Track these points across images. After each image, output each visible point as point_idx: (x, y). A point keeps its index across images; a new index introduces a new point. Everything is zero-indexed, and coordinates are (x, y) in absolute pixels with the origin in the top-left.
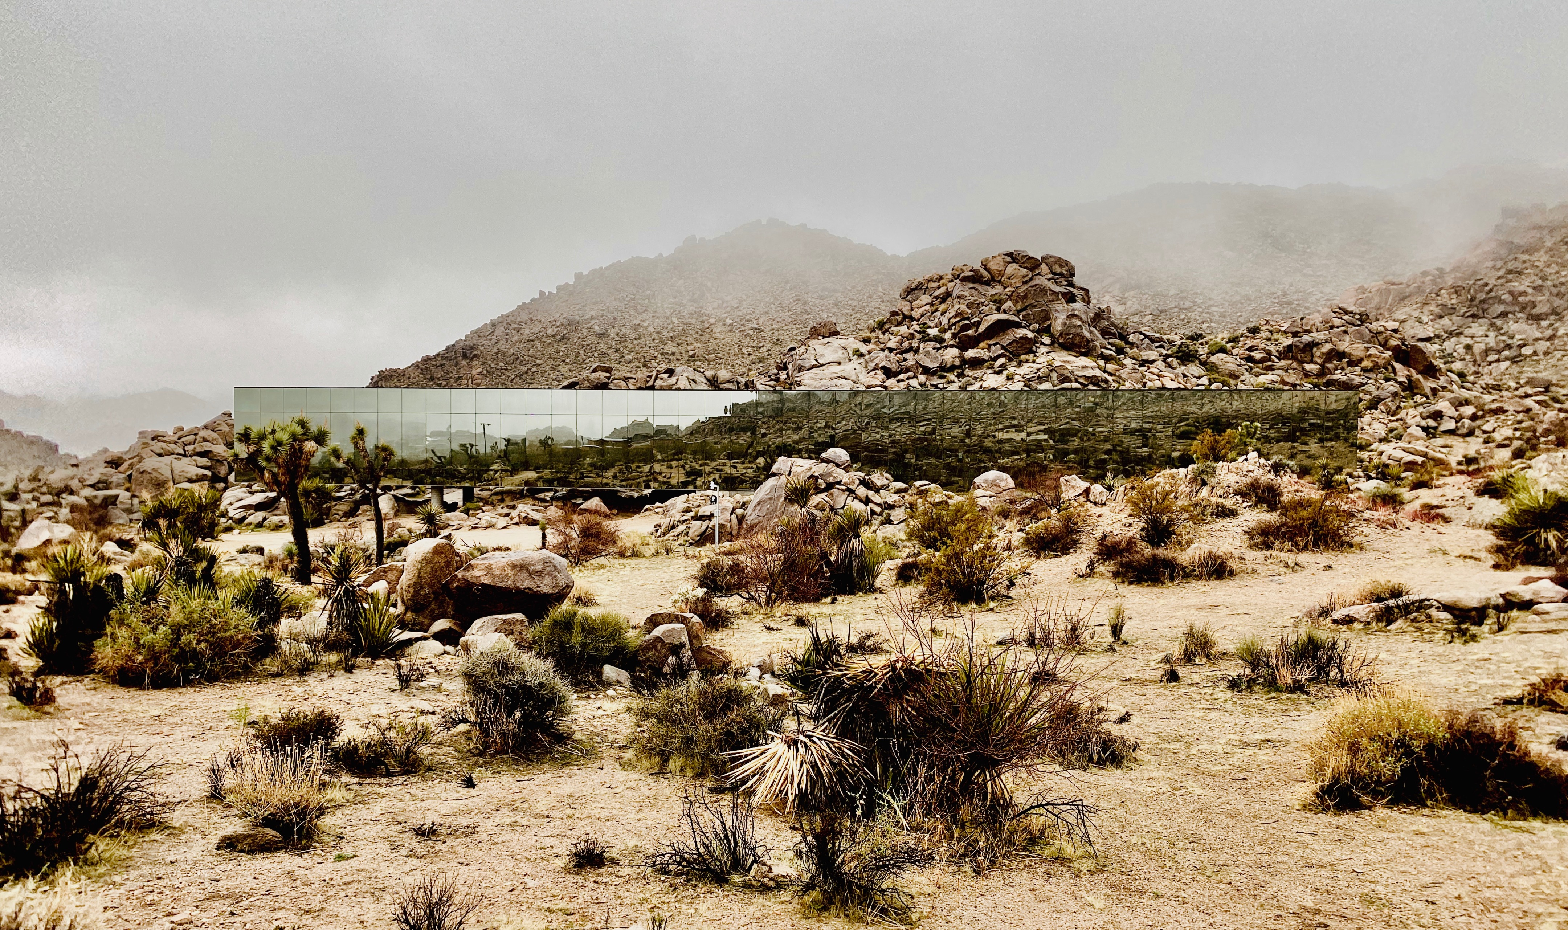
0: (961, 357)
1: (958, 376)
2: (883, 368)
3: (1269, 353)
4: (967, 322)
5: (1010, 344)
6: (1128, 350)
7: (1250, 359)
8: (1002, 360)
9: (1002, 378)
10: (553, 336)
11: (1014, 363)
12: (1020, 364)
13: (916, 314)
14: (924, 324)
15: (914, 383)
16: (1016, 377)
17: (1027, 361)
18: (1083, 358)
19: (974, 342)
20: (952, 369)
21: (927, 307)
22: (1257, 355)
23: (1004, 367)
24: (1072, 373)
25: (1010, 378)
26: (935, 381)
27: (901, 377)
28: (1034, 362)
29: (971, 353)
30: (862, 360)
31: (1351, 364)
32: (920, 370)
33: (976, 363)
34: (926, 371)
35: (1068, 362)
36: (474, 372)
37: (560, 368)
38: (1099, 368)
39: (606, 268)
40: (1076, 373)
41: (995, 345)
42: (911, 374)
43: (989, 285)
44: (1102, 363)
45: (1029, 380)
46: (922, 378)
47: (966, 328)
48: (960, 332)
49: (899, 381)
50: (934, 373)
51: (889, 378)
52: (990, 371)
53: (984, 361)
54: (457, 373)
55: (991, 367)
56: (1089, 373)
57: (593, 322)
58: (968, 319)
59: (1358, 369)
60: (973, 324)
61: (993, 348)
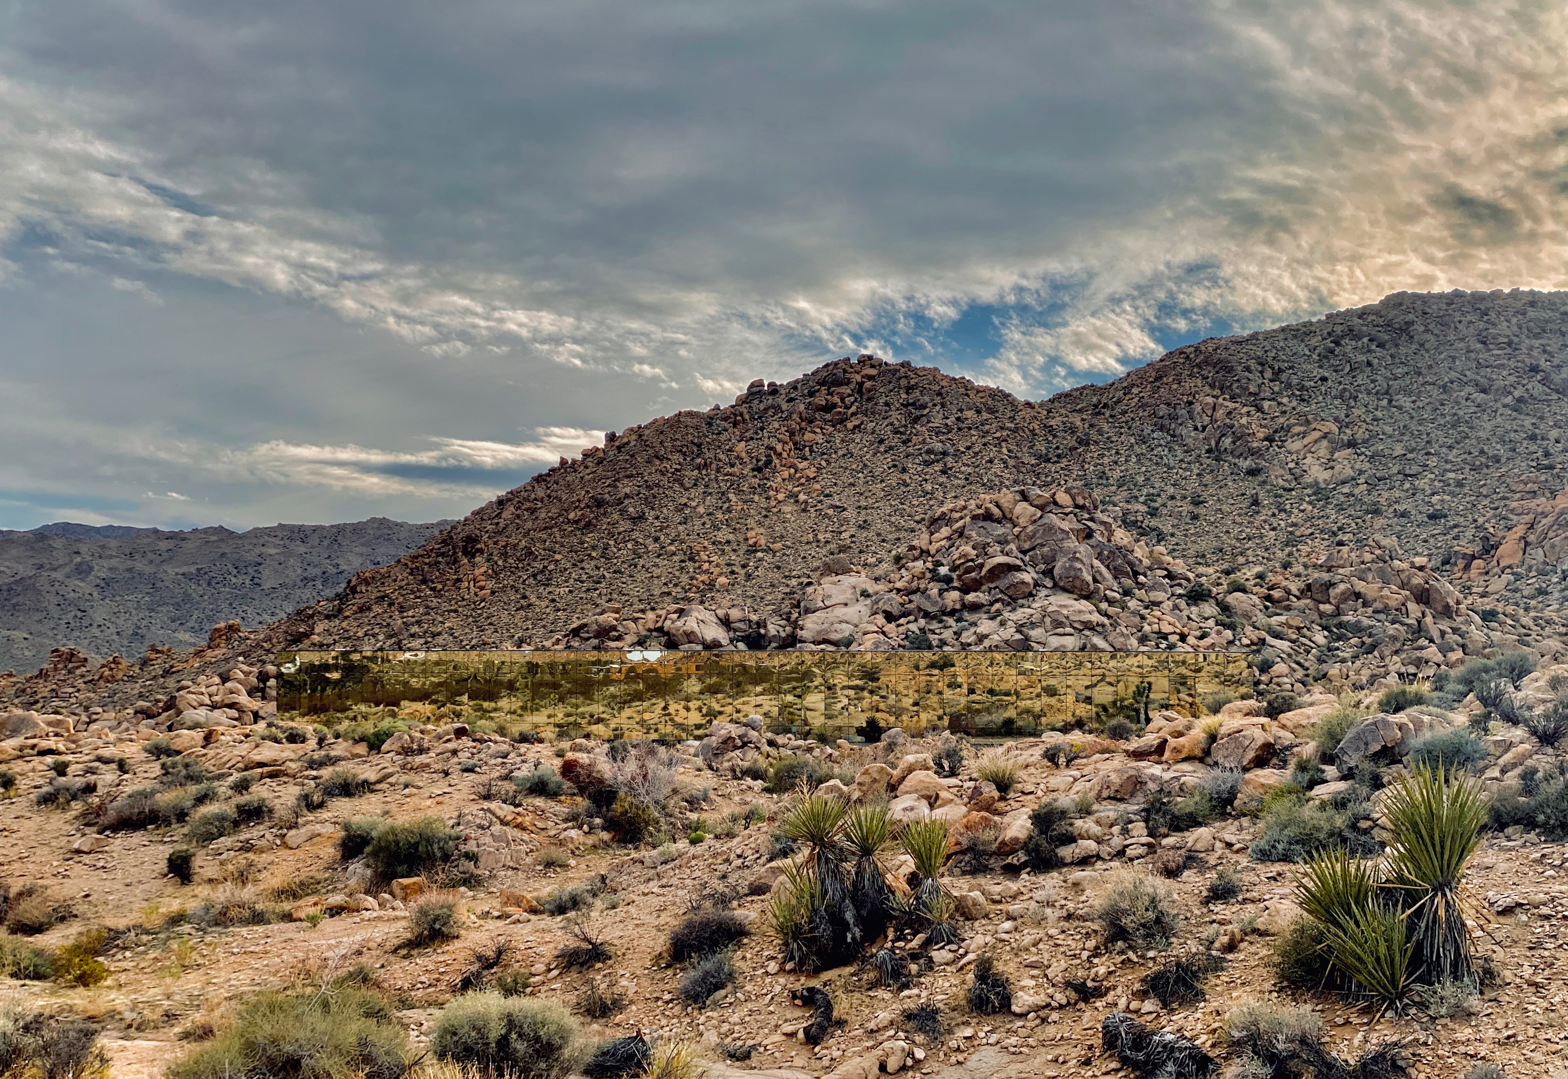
0: (962, 600)
1: (957, 621)
2: (885, 612)
3: (1288, 592)
4: (970, 564)
5: (1008, 588)
6: (1136, 591)
7: (1268, 598)
8: (998, 606)
9: (994, 624)
10: (576, 522)
11: (1009, 608)
12: (1014, 610)
13: (933, 549)
14: (938, 561)
15: (913, 627)
16: (1009, 623)
17: (1022, 606)
18: (1083, 602)
19: (976, 586)
20: (952, 613)
21: (943, 543)
22: (1276, 594)
23: (999, 613)
24: (1067, 618)
25: (1002, 624)
26: (935, 625)
27: (902, 621)
28: (1029, 607)
29: (971, 597)
30: (868, 602)
31: (1365, 604)
32: (922, 614)
33: (975, 607)
34: (927, 615)
35: (1065, 606)
36: (477, 572)
37: (584, 565)
38: (1099, 612)
39: (646, 427)
40: (1072, 618)
41: (995, 588)
42: (912, 618)
43: (1000, 523)
44: (1104, 606)
45: (1022, 625)
46: (922, 622)
47: (968, 571)
48: (964, 574)
49: (898, 626)
50: (934, 618)
51: (889, 622)
52: (985, 616)
53: (983, 605)
54: (456, 572)
55: (988, 612)
56: (1086, 617)
57: (626, 502)
58: (972, 560)
59: (1370, 610)
60: (977, 566)
61: (993, 592)
